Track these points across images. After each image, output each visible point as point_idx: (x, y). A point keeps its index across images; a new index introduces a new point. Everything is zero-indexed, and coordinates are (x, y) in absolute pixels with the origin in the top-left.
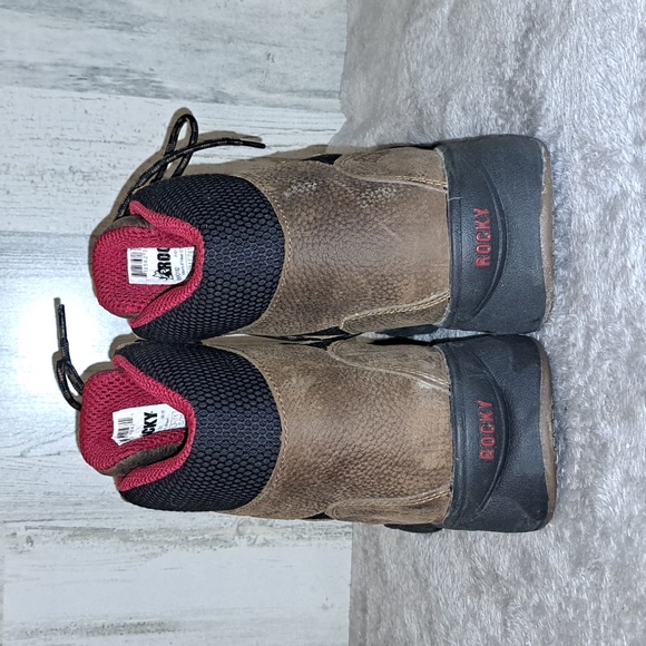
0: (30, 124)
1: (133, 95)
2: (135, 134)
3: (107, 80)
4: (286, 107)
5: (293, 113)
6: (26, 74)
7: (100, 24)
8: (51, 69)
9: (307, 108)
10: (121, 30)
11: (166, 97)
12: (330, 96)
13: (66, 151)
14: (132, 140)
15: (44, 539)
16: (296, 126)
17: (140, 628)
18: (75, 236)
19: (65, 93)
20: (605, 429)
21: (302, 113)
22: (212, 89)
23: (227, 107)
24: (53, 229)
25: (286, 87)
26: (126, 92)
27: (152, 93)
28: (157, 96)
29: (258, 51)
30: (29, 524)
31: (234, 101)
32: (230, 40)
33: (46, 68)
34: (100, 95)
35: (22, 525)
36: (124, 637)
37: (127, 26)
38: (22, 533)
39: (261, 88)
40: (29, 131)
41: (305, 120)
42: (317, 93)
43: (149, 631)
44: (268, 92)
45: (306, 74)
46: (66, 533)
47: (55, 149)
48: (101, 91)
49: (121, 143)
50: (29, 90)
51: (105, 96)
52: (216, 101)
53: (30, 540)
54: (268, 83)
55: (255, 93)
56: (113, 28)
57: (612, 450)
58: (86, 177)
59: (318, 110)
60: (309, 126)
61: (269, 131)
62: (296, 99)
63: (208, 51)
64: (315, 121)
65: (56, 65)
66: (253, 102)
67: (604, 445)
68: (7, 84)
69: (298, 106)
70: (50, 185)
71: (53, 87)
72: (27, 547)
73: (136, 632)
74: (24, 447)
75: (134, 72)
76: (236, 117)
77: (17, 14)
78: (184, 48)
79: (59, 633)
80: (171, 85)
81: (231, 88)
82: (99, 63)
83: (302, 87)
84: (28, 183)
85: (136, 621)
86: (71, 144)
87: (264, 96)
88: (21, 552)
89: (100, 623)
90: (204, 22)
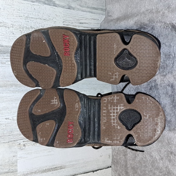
1: (47, 5)
2: (49, 17)
4: (86, 12)
5: (88, 14)
9: (92, 13)
11: (56, 6)
12: (97, 10)
13: (29, 21)
14: (48, 19)
15: (28, 144)
16: (89, 17)
17: (55, 169)
21: (91, 14)
22: (68, 5)
23: (72, 10)
25: (86, 6)
27: (52, 5)
28: (54, 6)
31: (74, 9)
34: (38, 4)
35: (22, 140)
38: (22, 143)
39: (80, 6)
40: (19, 14)
41: (91, 16)
42: (94, 8)
43: (58, 169)
44: (82, 7)
45: (91, 3)
47: (26, 20)
48: (39, 3)
49: (45, 19)
51: (40, 4)
52: (69, 9)
53: (24, 145)
54: (82, 4)
55: (79, 7)
59: (94, 13)
60: (92, 18)
61: (83, 19)
62: (89, 10)
64: (94, 16)
66: (78, 10)
69: (90, 12)
72: (24, 147)
73: (55, 170)
76: (74, 14)
79: (34, 173)
80: (57, 3)
81: (73, 5)
83: (90, 6)
84: (19, 31)
85: (54, 167)
87: (81, 8)
88: (22, 149)
89: (45, 169)
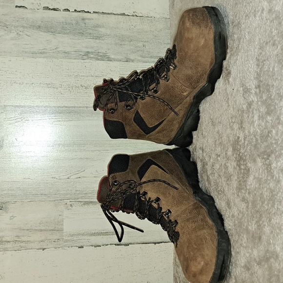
0: (68, 71)
3: (92, 56)
6: (66, 55)
7: (89, 37)
8: (74, 53)
10: (96, 39)
18: (83, 107)
19: (79, 61)
20: (249, 165)
24: (76, 105)
26: (98, 59)
29: (140, 44)
30: (71, 200)
32: (131, 41)
33: (72, 53)
36: (102, 236)
37: (98, 38)
46: (82, 203)
50: (67, 60)
56: (93, 38)
57: (251, 170)
58: (86, 88)
63: (124, 45)
65: (76, 51)
67: (249, 169)
68: (60, 58)
70: (75, 91)
71: (75, 59)
74: (69, 176)
75: (100, 53)
77: (63, 35)
78: (116, 44)
82: (90, 50)
86: (81, 77)
90: (122, 35)
